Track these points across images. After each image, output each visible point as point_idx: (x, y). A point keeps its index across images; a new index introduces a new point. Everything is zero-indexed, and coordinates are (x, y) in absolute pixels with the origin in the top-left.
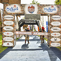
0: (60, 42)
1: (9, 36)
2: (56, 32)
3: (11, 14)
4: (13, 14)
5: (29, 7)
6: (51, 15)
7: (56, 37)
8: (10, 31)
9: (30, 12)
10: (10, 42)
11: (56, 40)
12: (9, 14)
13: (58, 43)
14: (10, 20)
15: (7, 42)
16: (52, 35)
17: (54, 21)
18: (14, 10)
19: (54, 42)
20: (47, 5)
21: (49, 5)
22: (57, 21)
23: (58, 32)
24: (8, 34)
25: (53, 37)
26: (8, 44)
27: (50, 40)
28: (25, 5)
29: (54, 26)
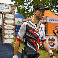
0: (13, 38)
2: (9, 29)
6: (5, 13)
7: (10, 34)
17: (8, 19)
19: (8, 39)
21: (3, 4)
22: (11, 19)
23: (11, 29)
27: (4, 37)
29: (8, 24)
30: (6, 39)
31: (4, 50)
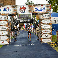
0: (51, 38)
1: (3, 35)
2: (46, 29)
3: (4, 15)
4: (7, 14)
5: (21, 8)
6: (41, 14)
7: (47, 34)
8: (5, 30)
9: (22, 12)
10: (5, 40)
11: (47, 37)
12: (3, 15)
13: (49, 39)
14: (4, 20)
15: (2, 40)
16: (43, 32)
17: (44, 19)
18: (7, 11)
20: (37, 5)
21: (38, 5)
22: (47, 19)
23: (48, 29)
24: (3, 33)
25: (44, 34)
26: (3, 42)
27: (42, 37)
28: (17, 6)
30: (43, 38)
31: (43, 50)
